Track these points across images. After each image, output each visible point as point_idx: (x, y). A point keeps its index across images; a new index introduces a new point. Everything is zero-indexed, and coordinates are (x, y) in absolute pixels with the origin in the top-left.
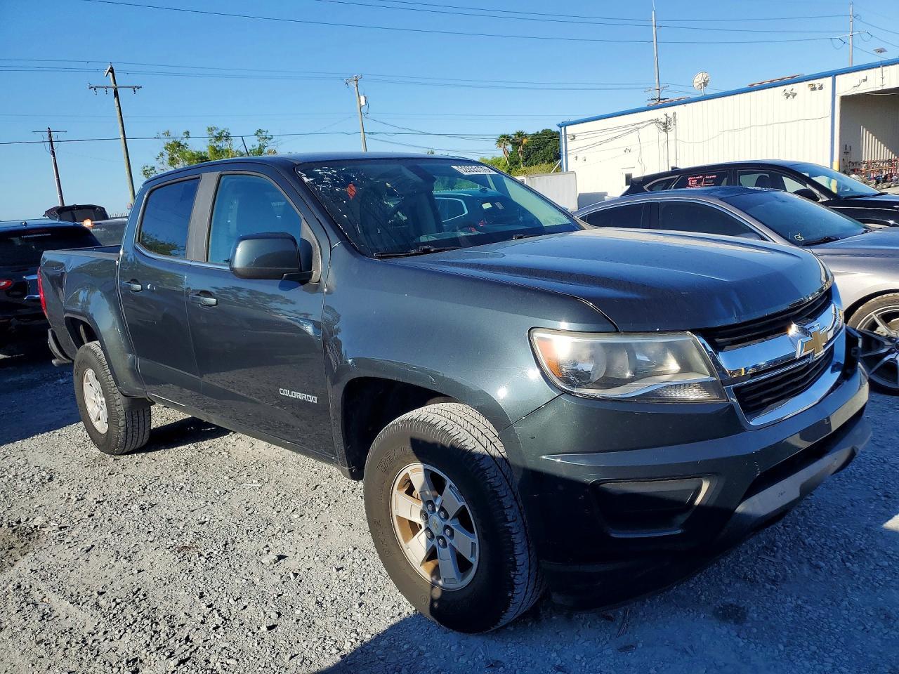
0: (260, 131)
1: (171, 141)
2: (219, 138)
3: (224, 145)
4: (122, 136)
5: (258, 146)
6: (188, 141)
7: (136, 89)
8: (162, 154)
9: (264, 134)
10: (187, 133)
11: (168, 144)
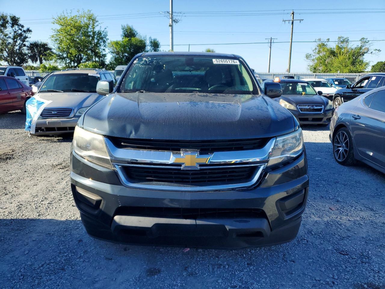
0: (363, 38)
1: (320, 43)
2: (342, 42)
3: (344, 45)
4: (290, 41)
5: (360, 46)
6: (328, 43)
7: (301, 21)
8: (316, 49)
9: (365, 40)
10: (329, 39)
11: (319, 44)
